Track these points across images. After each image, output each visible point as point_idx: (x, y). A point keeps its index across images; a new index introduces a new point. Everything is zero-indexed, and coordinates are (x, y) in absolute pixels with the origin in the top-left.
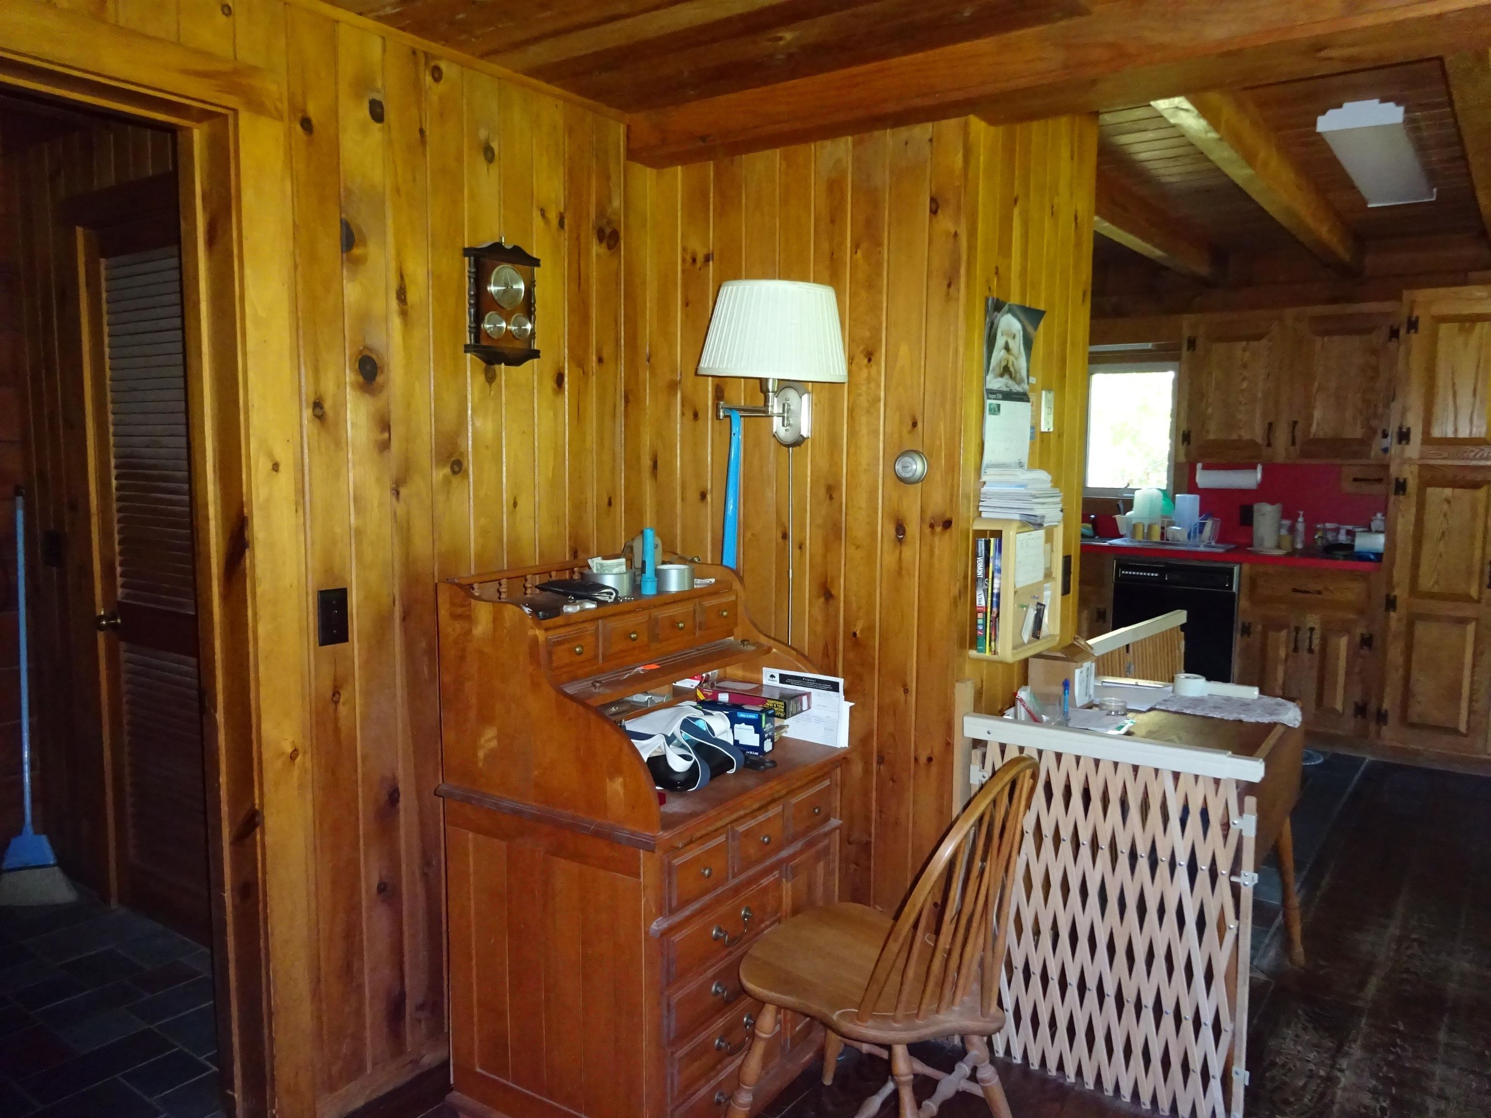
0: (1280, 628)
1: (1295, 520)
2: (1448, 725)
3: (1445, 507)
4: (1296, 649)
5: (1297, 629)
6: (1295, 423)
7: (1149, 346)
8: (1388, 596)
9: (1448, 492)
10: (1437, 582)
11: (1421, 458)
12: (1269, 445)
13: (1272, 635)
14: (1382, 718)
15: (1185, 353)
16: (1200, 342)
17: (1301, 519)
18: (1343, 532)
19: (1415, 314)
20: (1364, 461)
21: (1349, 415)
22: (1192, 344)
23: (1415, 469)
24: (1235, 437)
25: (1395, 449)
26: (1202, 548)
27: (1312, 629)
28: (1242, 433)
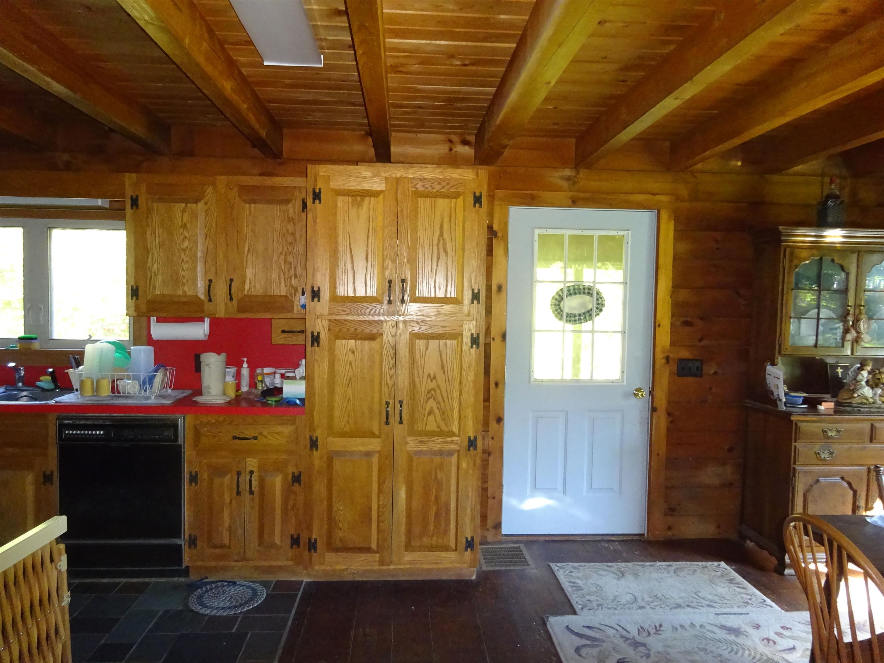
0: (223, 474)
1: (239, 366)
2: (362, 545)
3: (351, 356)
4: (238, 493)
5: (239, 474)
6: (231, 280)
7: (99, 202)
8: (311, 438)
9: (352, 342)
10: (348, 422)
11: (330, 314)
12: (210, 300)
13: (217, 481)
14: (312, 546)
15: (129, 210)
16: (142, 201)
17: (245, 365)
18: (278, 376)
19: (318, 187)
20: (289, 315)
21: (274, 275)
22: (135, 202)
23: (326, 323)
24: (180, 292)
25: (310, 305)
26: (152, 401)
27: (251, 472)
28: (186, 288)
